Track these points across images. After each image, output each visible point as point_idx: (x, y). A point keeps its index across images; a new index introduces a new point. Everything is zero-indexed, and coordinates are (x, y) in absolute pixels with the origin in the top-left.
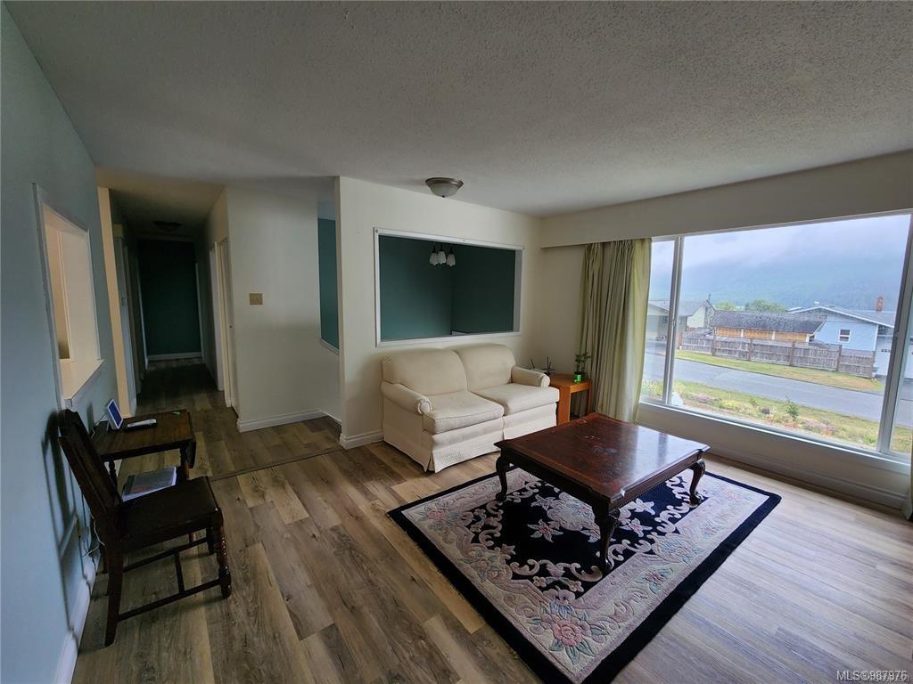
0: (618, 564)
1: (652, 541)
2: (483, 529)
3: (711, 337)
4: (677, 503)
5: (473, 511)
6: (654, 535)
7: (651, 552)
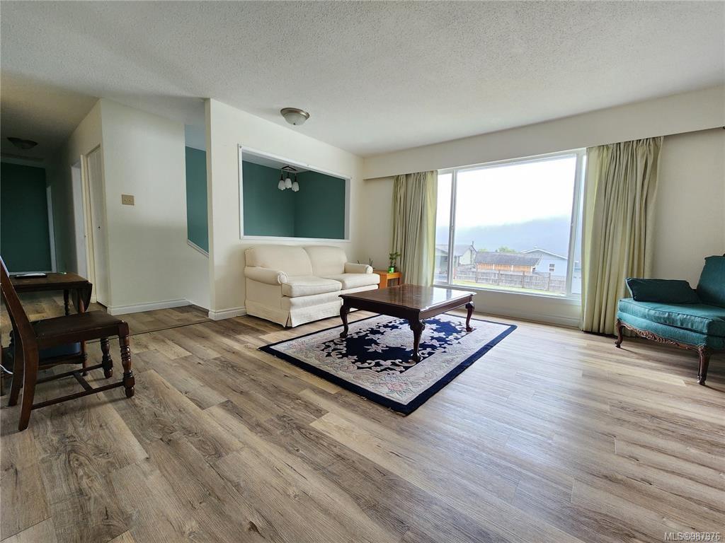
0: (424, 358)
1: (445, 348)
2: (333, 350)
3: (475, 270)
4: (458, 332)
5: (324, 343)
6: (446, 345)
7: (445, 352)
